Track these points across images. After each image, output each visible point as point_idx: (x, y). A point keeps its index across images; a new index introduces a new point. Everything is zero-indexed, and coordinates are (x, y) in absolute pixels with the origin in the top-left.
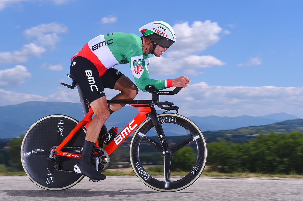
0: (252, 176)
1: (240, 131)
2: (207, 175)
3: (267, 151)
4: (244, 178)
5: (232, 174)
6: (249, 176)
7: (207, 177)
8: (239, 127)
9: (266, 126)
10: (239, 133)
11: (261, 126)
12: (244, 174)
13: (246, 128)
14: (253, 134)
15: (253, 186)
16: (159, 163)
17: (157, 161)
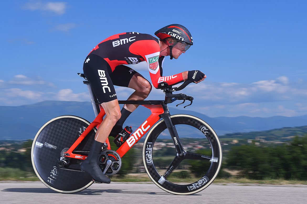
0: (286, 183)
1: (272, 133)
2: (235, 182)
3: (303, 156)
4: (277, 185)
5: (263, 181)
6: (281, 183)
7: (235, 184)
8: (272, 129)
9: (302, 127)
10: (272, 135)
11: (297, 128)
12: (277, 181)
13: (280, 129)
14: (287, 136)
15: (286, 194)
16: (184, 167)
17: (183, 165)
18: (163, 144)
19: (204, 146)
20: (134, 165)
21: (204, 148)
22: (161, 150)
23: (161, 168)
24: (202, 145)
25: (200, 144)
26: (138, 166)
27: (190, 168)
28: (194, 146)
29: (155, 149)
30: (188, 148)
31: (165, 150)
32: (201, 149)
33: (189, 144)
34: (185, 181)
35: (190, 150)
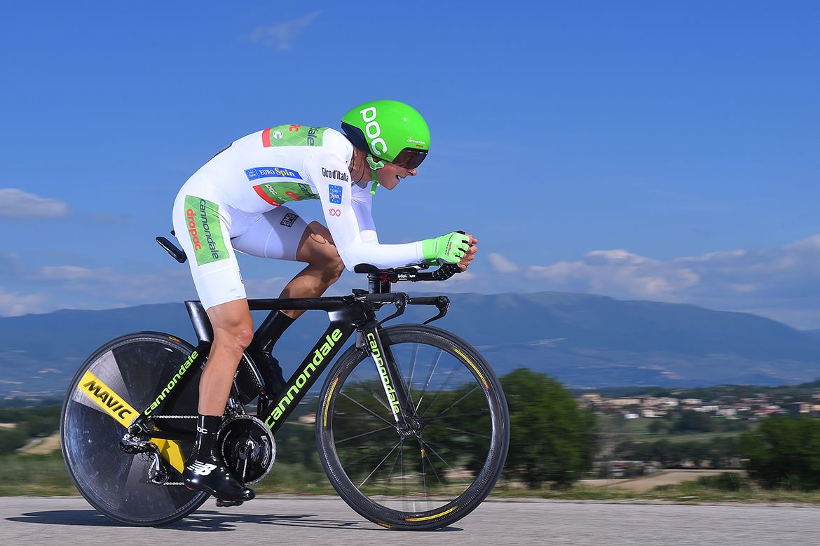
16: (730, 464)
17: (726, 458)
18: (672, 403)
19: (782, 407)
20: (597, 457)
21: (782, 411)
22: (665, 417)
23: (669, 465)
24: (775, 405)
25: (771, 402)
26: (606, 459)
27: (745, 466)
28: (756, 407)
29: (650, 414)
30: (739, 413)
31: (677, 416)
32: (774, 415)
33: (743, 402)
34: (735, 498)
35: (743, 417)
